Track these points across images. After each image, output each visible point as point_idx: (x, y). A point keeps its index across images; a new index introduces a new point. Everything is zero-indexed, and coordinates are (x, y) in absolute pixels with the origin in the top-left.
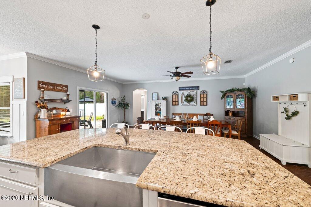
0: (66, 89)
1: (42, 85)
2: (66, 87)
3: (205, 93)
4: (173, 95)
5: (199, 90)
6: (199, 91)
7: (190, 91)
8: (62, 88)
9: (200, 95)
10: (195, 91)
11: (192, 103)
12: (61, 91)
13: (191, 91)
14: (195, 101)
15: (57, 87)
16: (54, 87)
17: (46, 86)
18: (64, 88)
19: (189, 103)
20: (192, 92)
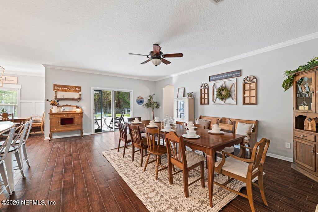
0: (79, 90)
1: (56, 87)
2: (80, 88)
3: (254, 80)
4: (201, 90)
5: (241, 76)
6: (241, 79)
7: (225, 80)
8: (75, 89)
9: (244, 85)
10: (234, 80)
11: (229, 100)
12: (74, 91)
13: (228, 80)
14: (234, 97)
15: (70, 88)
16: (68, 88)
17: (60, 88)
18: (77, 89)
19: (224, 101)
20: (229, 83)
